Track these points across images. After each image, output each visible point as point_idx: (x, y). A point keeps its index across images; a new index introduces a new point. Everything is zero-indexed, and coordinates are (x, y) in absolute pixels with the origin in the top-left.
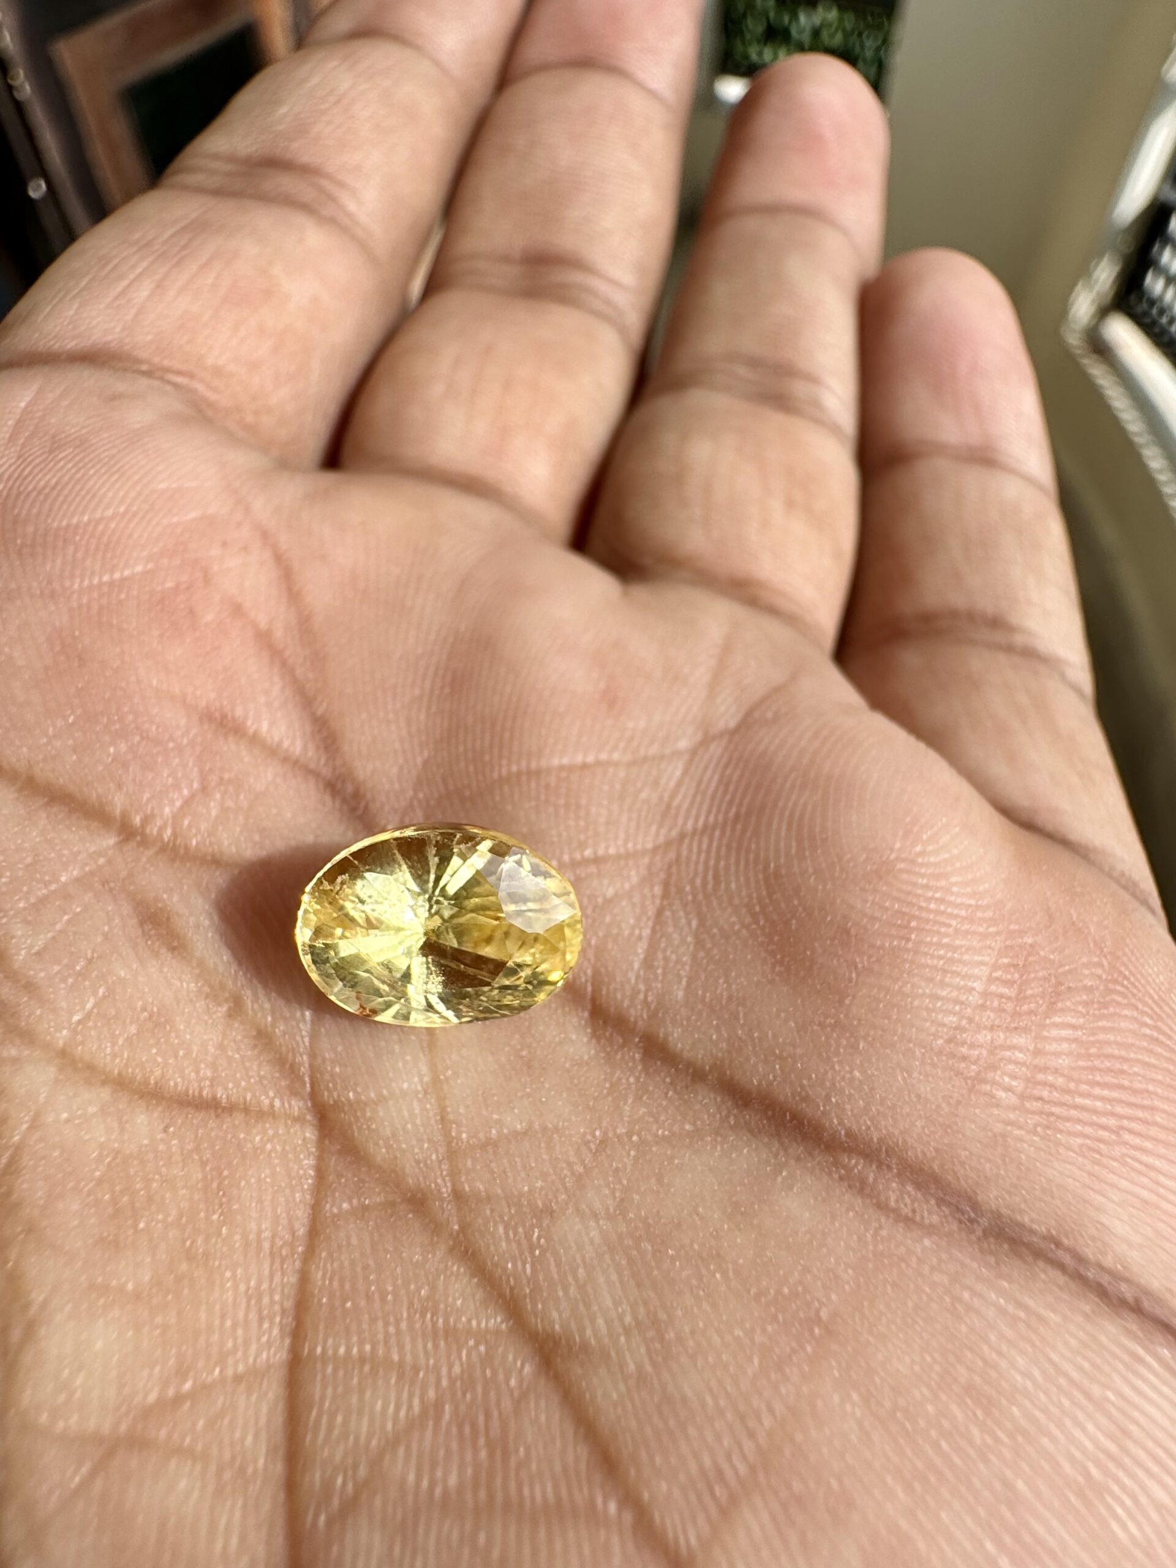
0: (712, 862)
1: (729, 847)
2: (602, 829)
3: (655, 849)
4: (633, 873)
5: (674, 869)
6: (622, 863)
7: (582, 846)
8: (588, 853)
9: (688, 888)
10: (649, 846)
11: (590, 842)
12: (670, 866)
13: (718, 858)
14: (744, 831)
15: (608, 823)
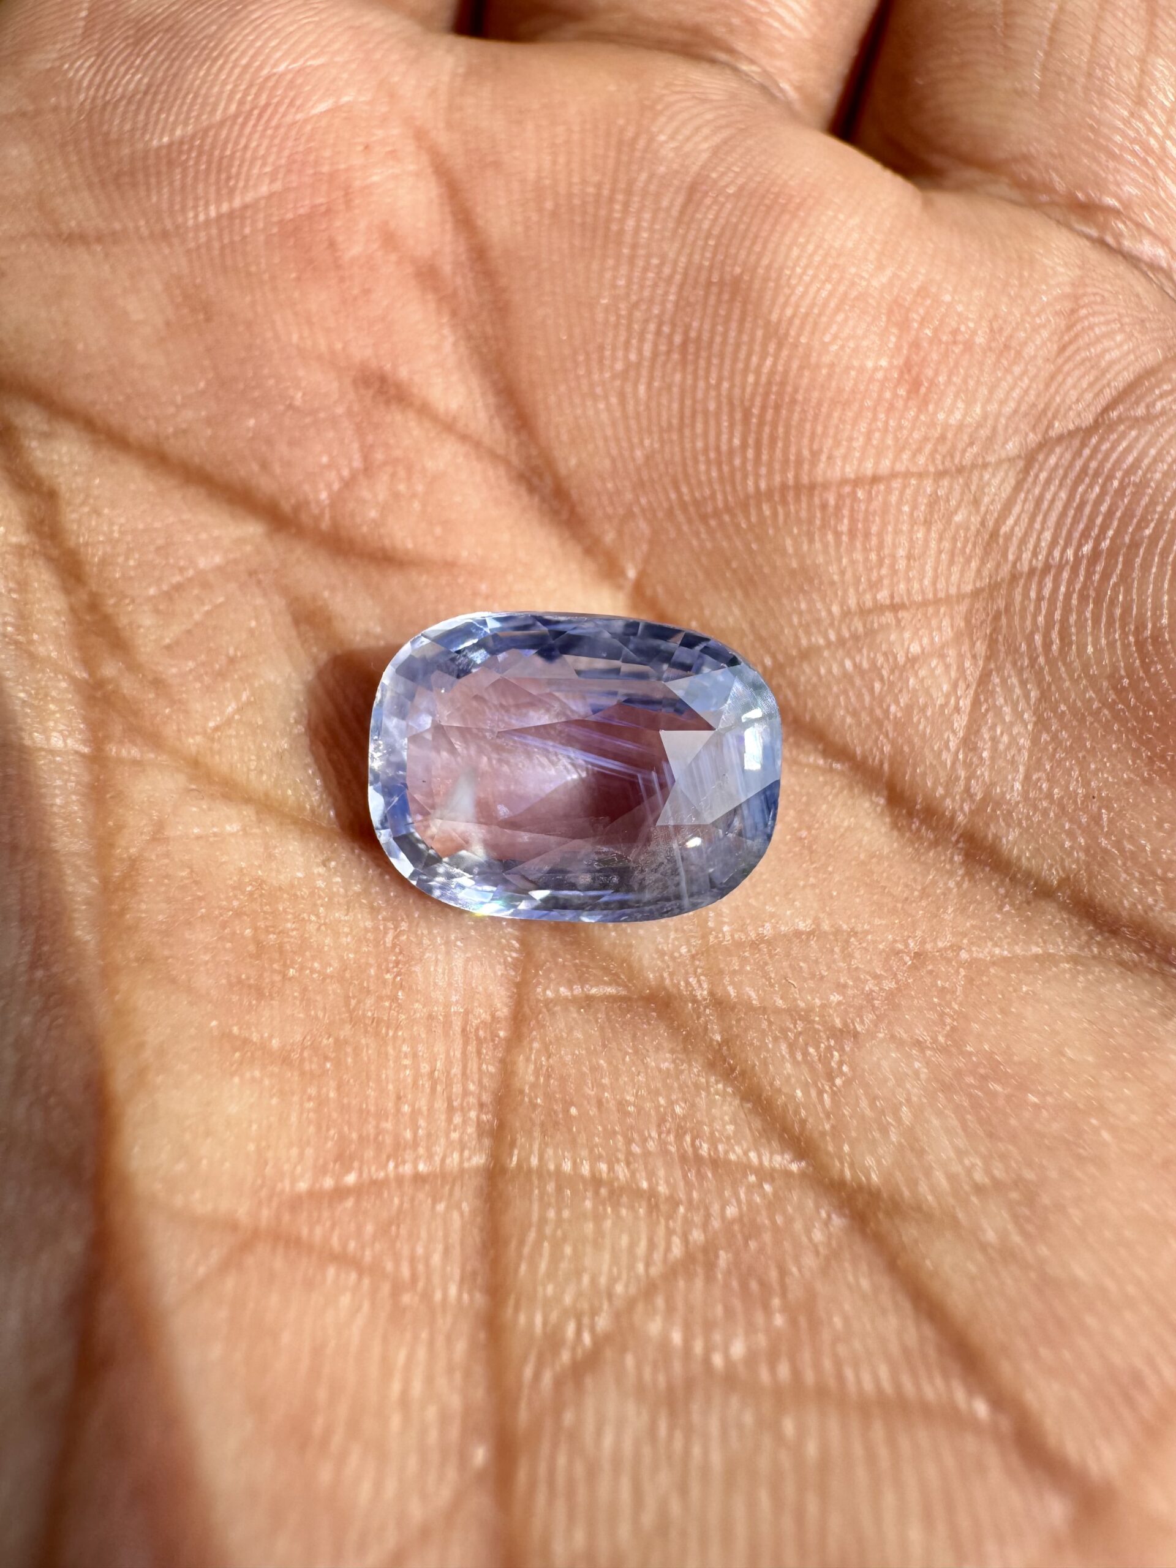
0: (1057, 616)
1: (1083, 598)
2: (901, 564)
3: (976, 593)
4: (946, 623)
5: (1004, 620)
6: (931, 610)
7: (875, 586)
8: (883, 596)
9: (1024, 647)
10: (968, 588)
11: (886, 582)
12: (997, 617)
13: (1067, 610)
14: (1106, 576)
15: (909, 557)
